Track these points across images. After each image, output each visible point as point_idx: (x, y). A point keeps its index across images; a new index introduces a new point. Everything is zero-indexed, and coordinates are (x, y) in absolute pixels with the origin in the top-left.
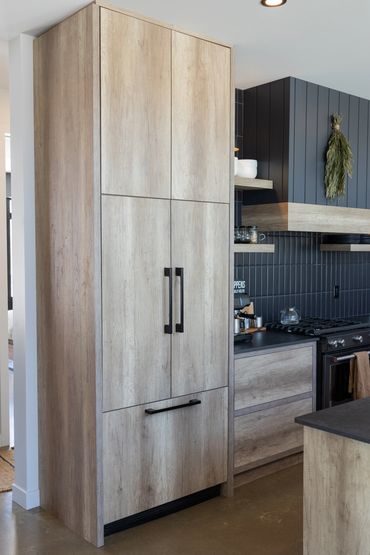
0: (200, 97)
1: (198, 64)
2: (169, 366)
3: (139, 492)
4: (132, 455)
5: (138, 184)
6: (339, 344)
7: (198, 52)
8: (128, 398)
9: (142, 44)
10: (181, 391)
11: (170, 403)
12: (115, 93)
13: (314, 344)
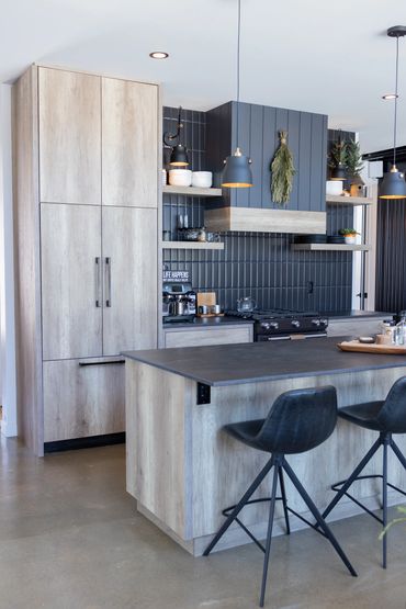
0: (128, 126)
1: (126, 102)
2: (101, 332)
3: (74, 424)
4: (68, 395)
5: (71, 193)
6: (272, 327)
7: (126, 92)
8: (65, 351)
9: (75, 90)
10: (112, 351)
11: (102, 360)
12: (51, 128)
13: (252, 325)
